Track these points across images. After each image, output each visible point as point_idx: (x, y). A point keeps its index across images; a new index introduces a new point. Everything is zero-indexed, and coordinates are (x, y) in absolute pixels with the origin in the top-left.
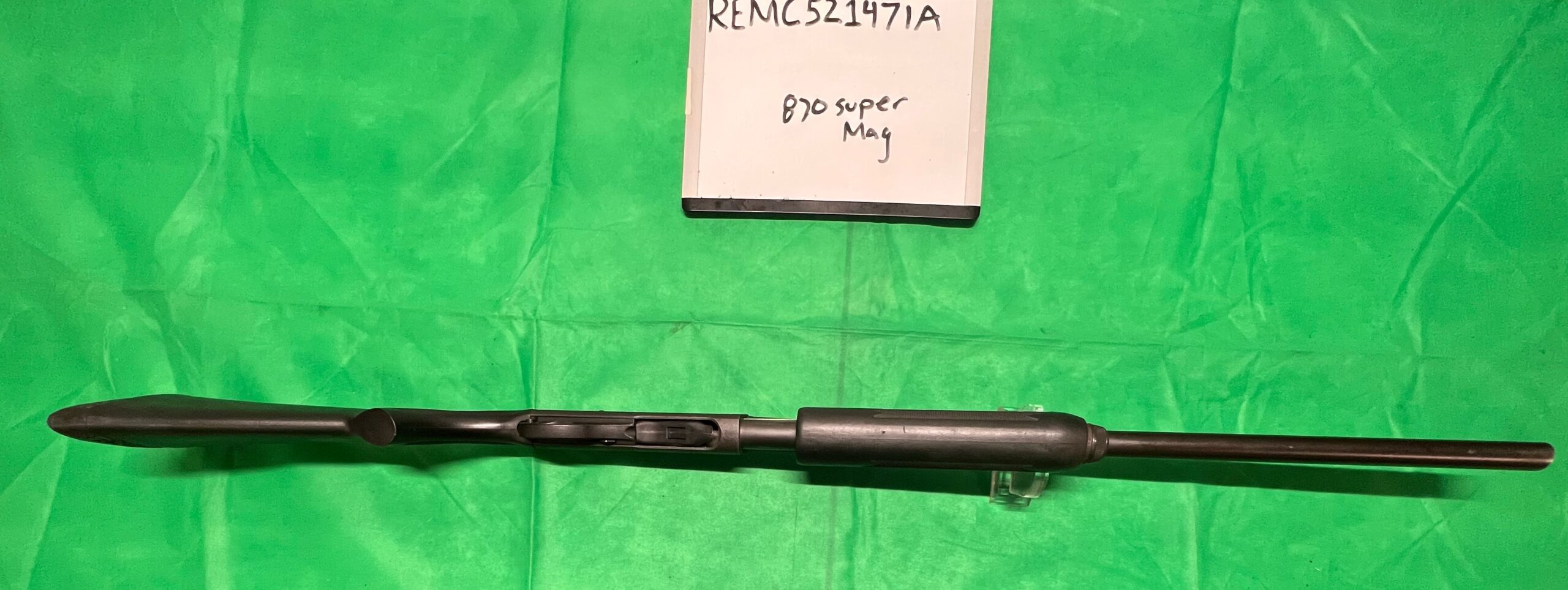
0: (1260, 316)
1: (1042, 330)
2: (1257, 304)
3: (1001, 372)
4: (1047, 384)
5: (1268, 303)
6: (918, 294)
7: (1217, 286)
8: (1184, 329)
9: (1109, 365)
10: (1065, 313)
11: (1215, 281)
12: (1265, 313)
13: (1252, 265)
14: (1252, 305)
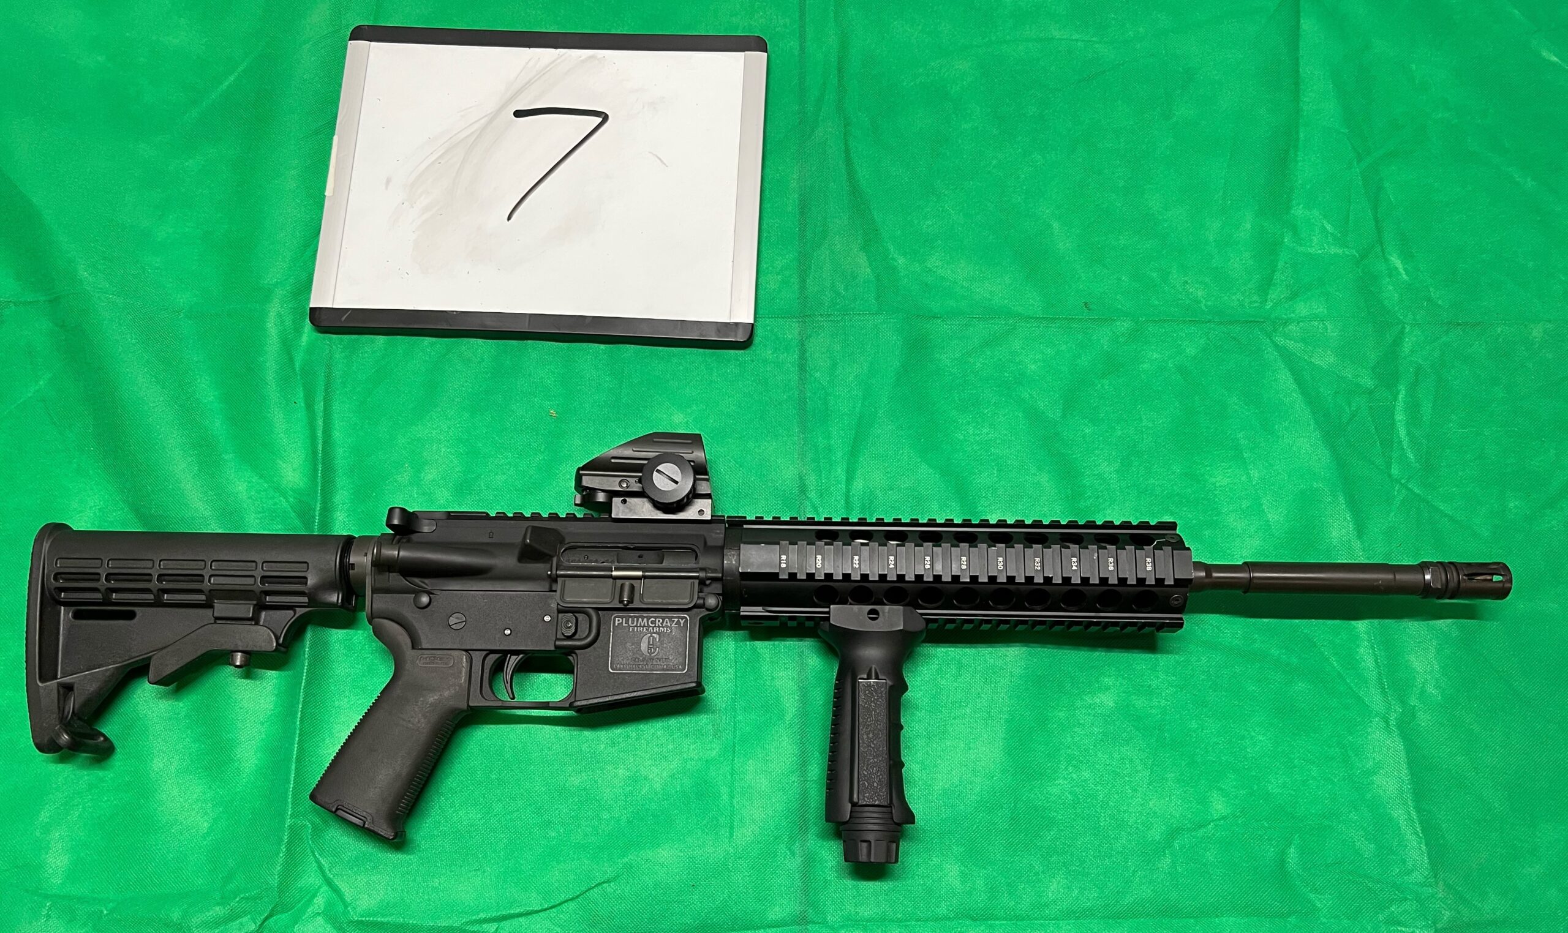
0: (1399, 274)
1: (1086, 304)
2: (1393, 259)
3: (1033, 367)
4: (1106, 382)
5: (1407, 256)
6: (901, 261)
7: (1332, 234)
8: (1294, 296)
9: (1191, 350)
10: (1119, 279)
11: (1329, 227)
12: (1405, 270)
13: (1375, 208)
14: (1386, 260)
